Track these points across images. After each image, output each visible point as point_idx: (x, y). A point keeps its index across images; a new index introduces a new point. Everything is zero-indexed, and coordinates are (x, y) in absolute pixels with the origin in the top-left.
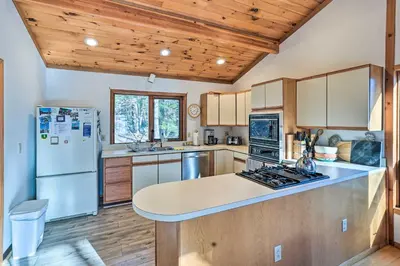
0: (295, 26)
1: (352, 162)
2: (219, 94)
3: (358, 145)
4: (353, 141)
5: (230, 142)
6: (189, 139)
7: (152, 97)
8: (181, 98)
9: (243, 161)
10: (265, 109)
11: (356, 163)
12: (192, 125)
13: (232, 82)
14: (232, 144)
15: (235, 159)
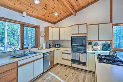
0: (83, 8)
1: (103, 50)
2: (53, 27)
3: (104, 45)
4: (103, 44)
5: (57, 47)
6: (40, 47)
7: (23, 25)
8: (37, 28)
9: (70, 54)
10: (79, 34)
11: (104, 50)
12: (42, 40)
13: (54, 23)
14: (58, 47)
15: (62, 53)
